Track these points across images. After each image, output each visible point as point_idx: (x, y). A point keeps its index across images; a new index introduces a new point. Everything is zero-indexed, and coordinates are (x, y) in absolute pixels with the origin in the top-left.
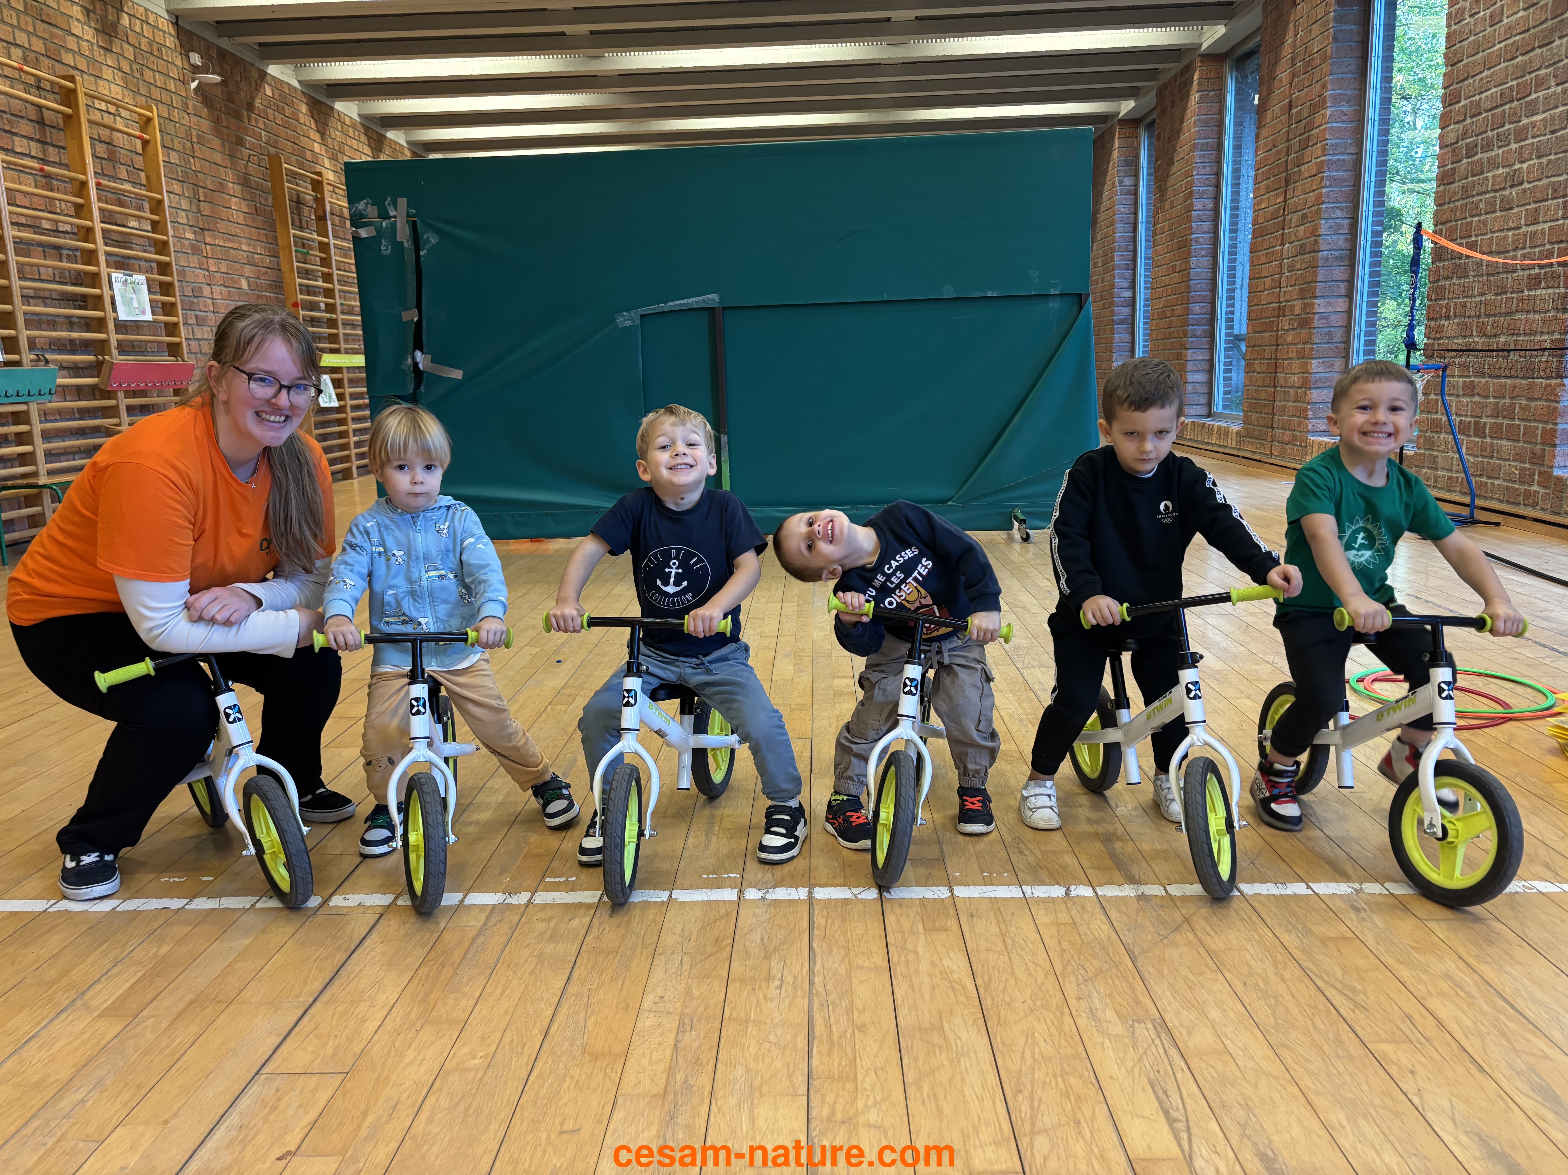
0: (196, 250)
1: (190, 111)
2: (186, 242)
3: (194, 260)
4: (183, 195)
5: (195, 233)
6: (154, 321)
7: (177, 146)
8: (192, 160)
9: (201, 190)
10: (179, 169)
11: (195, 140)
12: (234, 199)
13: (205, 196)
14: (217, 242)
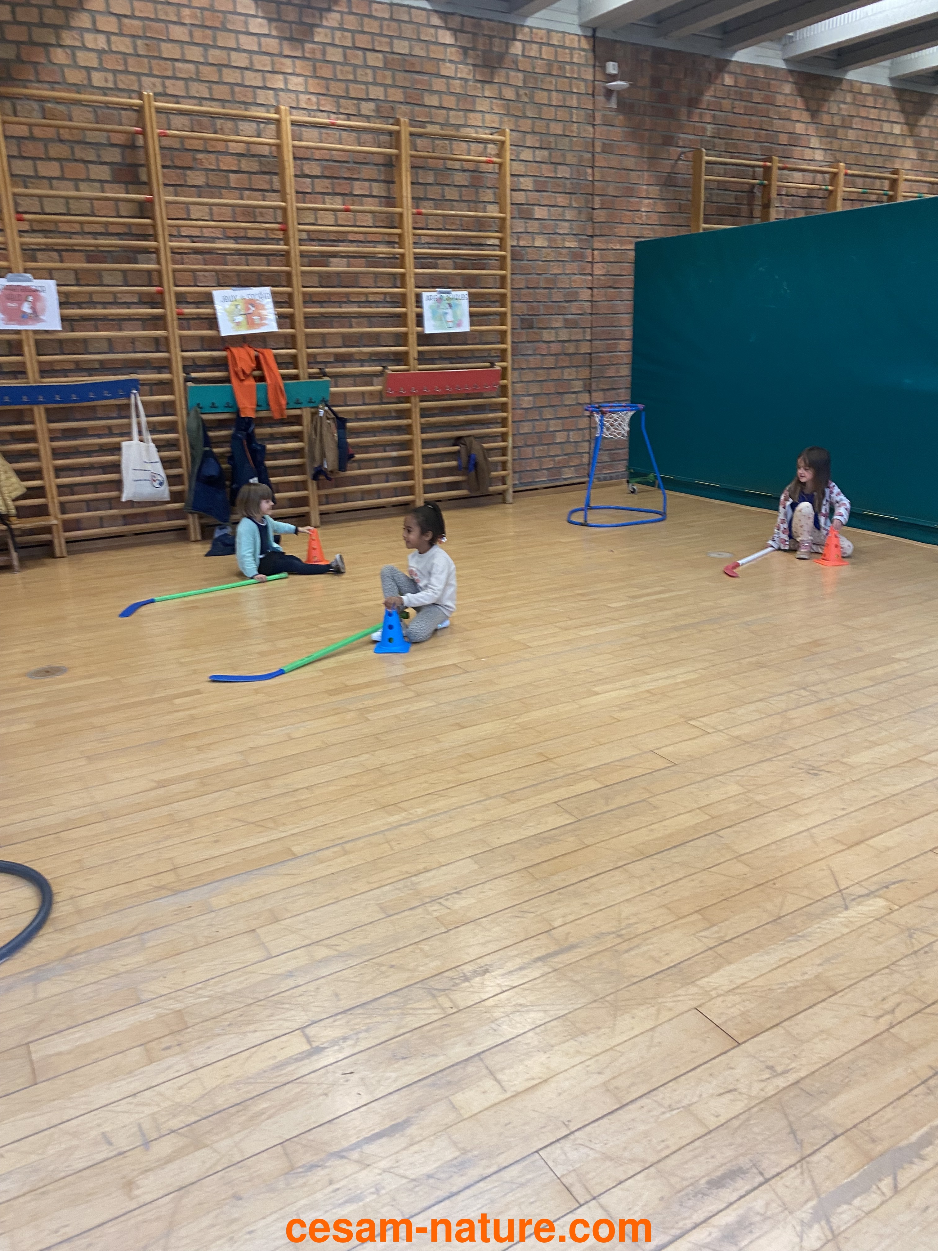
0: (576, 256)
1: (598, 121)
2: (564, 251)
3: (572, 267)
4: (570, 206)
5: (580, 241)
6: (472, 331)
7: (570, 158)
8: (589, 171)
9: (597, 199)
10: (568, 182)
11: (598, 149)
12: (646, 201)
13: (602, 204)
14: (610, 246)
